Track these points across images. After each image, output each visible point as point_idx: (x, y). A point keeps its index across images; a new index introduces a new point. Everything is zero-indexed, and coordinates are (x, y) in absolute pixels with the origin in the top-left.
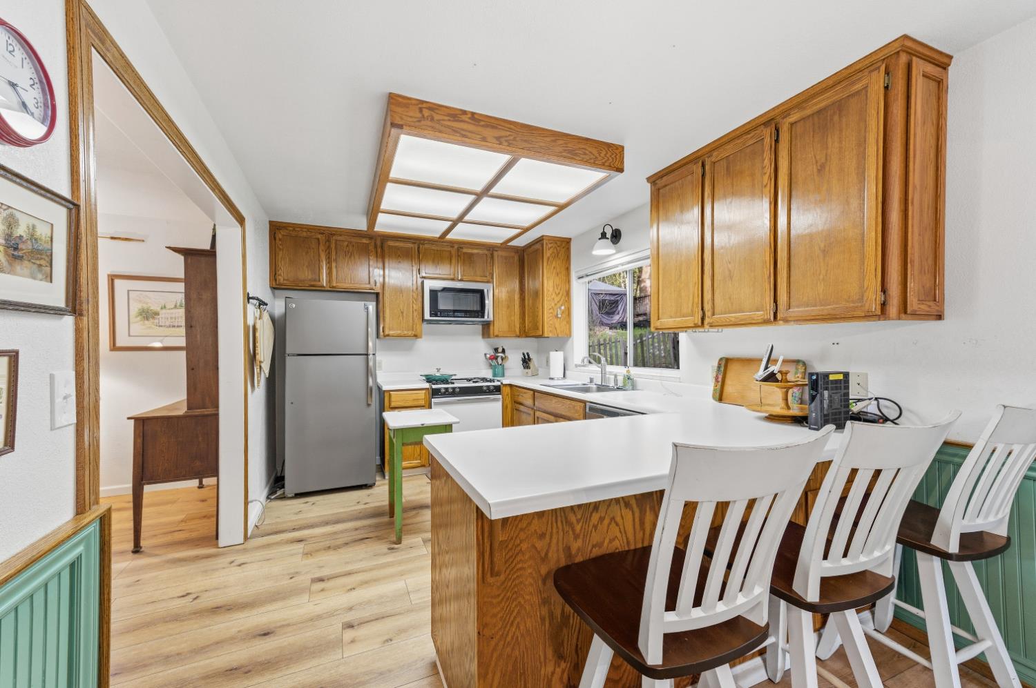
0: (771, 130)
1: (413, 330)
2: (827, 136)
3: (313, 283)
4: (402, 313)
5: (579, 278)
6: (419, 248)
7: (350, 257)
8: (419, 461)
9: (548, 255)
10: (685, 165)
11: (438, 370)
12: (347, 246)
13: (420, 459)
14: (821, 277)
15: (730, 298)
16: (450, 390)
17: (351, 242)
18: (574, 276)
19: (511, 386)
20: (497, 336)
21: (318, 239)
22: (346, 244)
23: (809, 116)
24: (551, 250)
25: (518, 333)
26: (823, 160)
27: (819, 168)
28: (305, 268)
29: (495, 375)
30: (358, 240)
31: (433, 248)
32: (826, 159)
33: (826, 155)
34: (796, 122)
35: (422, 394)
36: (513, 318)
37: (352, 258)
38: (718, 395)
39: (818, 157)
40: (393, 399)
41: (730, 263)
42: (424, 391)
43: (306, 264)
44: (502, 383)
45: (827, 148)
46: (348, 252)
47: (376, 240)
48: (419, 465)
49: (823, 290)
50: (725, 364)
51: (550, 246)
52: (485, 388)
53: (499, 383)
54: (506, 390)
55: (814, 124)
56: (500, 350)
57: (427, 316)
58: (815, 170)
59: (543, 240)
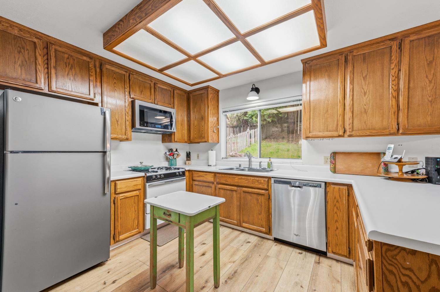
0: (397, 42)
1: (126, 135)
2: (434, 48)
3: (28, 83)
4: (117, 121)
5: (224, 112)
6: (129, 76)
7: (71, 69)
8: (137, 230)
9: (211, 97)
10: (330, 55)
11: (141, 163)
12: (68, 58)
13: (138, 228)
14: (429, 113)
15: (365, 123)
16: (159, 176)
17: (71, 56)
18: (221, 111)
19: (189, 171)
20: (176, 142)
21: (35, 43)
22: (66, 56)
23: (422, 38)
24: (212, 94)
25: (186, 140)
26: (432, 59)
27: (428, 63)
28: (17, 66)
29: (171, 165)
30: (79, 56)
31: (140, 79)
32: (433, 59)
33: (433, 57)
34: (413, 40)
35: (140, 181)
36: (184, 131)
37: (73, 70)
38: (333, 170)
39: (428, 58)
40: (118, 187)
41: (365, 105)
42: (141, 179)
43: (19, 62)
44: (185, 170)
45: (434, 54)
46: (69, 64)
47: (95, 61)
48: (137, 232)
49: (430, 120)
50: (334, 154)
51: (211, 92)
52: (178, 174)
53: (184, 170)
54: (187, 174)
55: (425, 42)
56: (174, 150)
57: (138, 125)
58: (426, 63)
59: (208, 88)
